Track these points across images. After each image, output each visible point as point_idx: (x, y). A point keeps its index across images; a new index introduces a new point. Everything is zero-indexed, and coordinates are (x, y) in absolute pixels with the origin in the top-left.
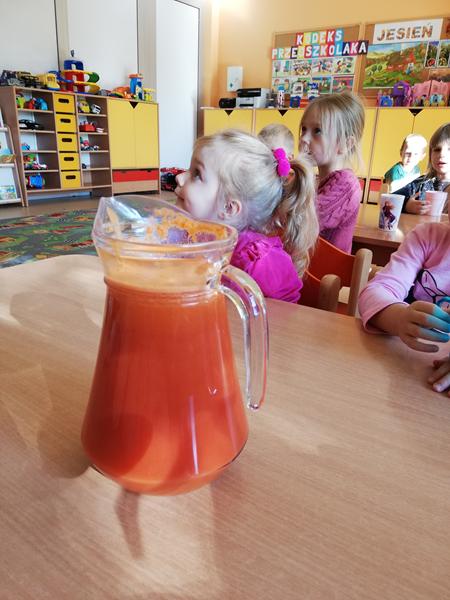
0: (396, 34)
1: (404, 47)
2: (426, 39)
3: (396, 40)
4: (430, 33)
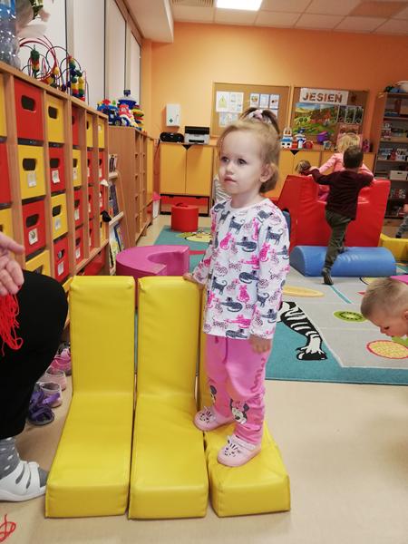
0: (317, 97)
1: (322, 107)
2: (337, 103)
3: (316, 102)
4: (340, 100)
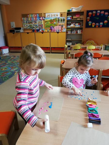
1: (53, 19)
2: (57, 17)
3: (51, 17)
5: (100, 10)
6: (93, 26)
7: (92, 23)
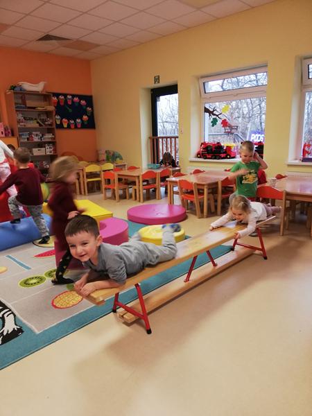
5: (71, 95)
6: (65, 126)
7: (62, 119)
